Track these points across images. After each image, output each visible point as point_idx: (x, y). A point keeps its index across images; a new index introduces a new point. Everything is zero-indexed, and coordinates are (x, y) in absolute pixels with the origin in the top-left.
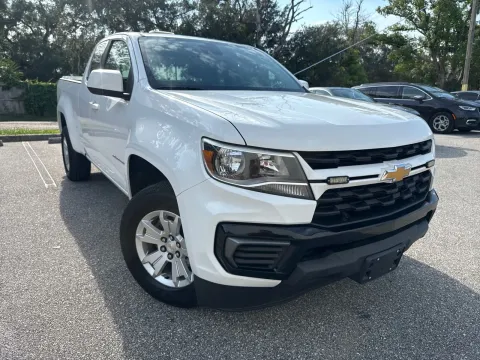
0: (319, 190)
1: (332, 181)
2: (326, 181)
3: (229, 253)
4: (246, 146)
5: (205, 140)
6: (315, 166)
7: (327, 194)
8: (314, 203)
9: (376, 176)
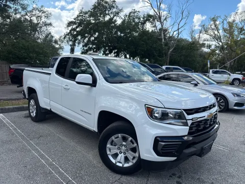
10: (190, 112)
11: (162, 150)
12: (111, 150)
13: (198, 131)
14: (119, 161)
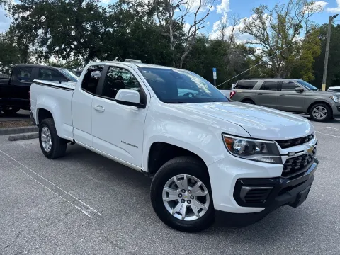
0: (284, 159)
1: (290, 154)
2: (287, 155)
3: (242, 195)
4: (251, 138)
5: (224, 135)
6: (283, 147)
7: (287, 161)
8: (283, 166)
9: (303, 151)
10: (285, 143)
11: (245, 197)
12: (168, 194)
13: (293, 171)
14: (179, 212)
